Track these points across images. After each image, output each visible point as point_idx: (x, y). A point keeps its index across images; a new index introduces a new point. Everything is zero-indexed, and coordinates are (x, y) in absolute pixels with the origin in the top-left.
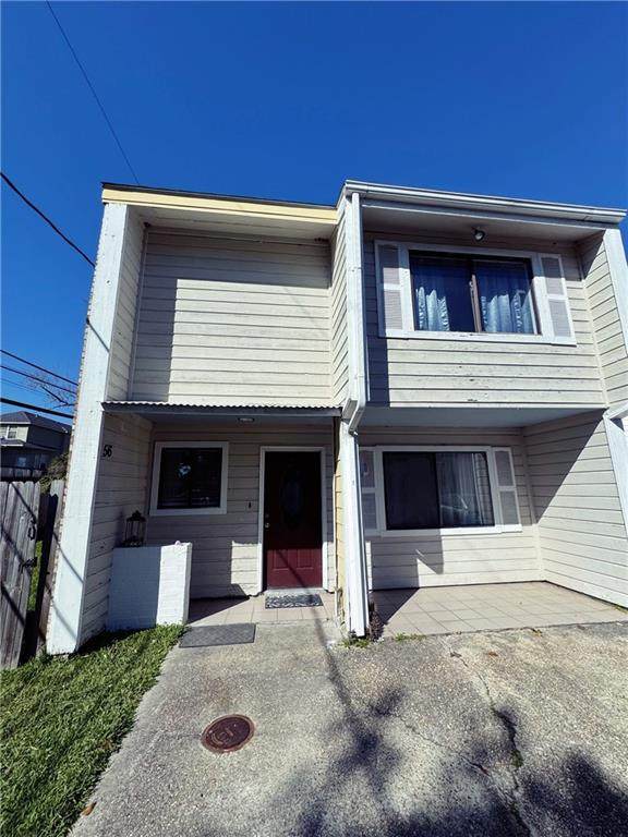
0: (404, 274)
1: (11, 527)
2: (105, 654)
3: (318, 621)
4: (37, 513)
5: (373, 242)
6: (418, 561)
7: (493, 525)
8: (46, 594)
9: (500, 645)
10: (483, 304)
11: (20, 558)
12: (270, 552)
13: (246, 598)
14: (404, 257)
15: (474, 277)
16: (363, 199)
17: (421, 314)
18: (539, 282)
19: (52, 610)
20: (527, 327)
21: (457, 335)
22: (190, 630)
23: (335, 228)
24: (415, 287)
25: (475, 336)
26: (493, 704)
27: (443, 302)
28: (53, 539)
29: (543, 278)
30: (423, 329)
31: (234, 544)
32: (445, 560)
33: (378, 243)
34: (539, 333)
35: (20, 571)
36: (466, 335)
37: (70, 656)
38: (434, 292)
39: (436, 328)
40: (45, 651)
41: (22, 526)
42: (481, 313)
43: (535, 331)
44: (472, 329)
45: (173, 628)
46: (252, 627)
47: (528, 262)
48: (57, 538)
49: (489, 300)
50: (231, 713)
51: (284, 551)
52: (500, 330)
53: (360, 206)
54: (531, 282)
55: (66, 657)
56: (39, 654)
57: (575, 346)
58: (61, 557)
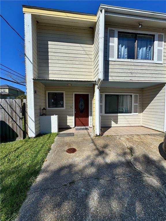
0: (116, 40)
1: (16, 110)
2: (41, 137)
3: (88, 133)
4: (21, 107)
5: (107, 28)
6: (112, 121)
7: (131, 113)
8: (26, 125)
9: (130, 137)
10: (138, 50)
11: (19, 117)
12: (76, 118)
13: (71, 128)
14: (116, 34)
15: (137, 41)
16: (106, 12)
17: (119, 53)
18: (156, 43)
19: (28, 128)
20: (149, 58)
21: (129, 60)
22: (59, 134)
23: (96, 23)
24: (119, 44)
25: (135, 61)
26: (127, 147)
27: (126, 50)
28: (26, 113)
29: (157, 41)
30: (119, 58)
31: (67, 116)
32: (118, 121)
33: (109, 28)
34: (153, 60)
35: (20, 120)
36: (132, 60)
37: (34, 138)
38: (124, 46)
39: (123, 58)
40: (28, 137)
41: (18, 110)
42: (137, 53)
43: (152, 59)
44: (134, 58)
45: (55, 133)
46: (73, 134)
47: (154, 36)
48: (27, 113)
49: (140, 49)
50: (71, 148)
51: (79, 118)
52: (142, 59)
53: (105, 14)
54: (153, 43)
55: (33, 138)
56: (27, 137)
57: (162, 64)
58: (28, 117)
